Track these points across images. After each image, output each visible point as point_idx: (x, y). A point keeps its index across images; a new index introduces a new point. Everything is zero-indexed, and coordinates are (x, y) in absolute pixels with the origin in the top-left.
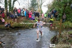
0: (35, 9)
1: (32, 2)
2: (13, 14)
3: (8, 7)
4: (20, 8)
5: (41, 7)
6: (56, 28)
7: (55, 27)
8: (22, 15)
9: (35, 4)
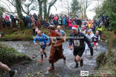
0: (77, 15)
1: (72, 5)
2: (49, 22)
3: (43, 13)
4: (57, 15)
5: (85, 12)
6: (106, 41)
7: (104, 40)
8: (60, 23)
9: (76, 8)
